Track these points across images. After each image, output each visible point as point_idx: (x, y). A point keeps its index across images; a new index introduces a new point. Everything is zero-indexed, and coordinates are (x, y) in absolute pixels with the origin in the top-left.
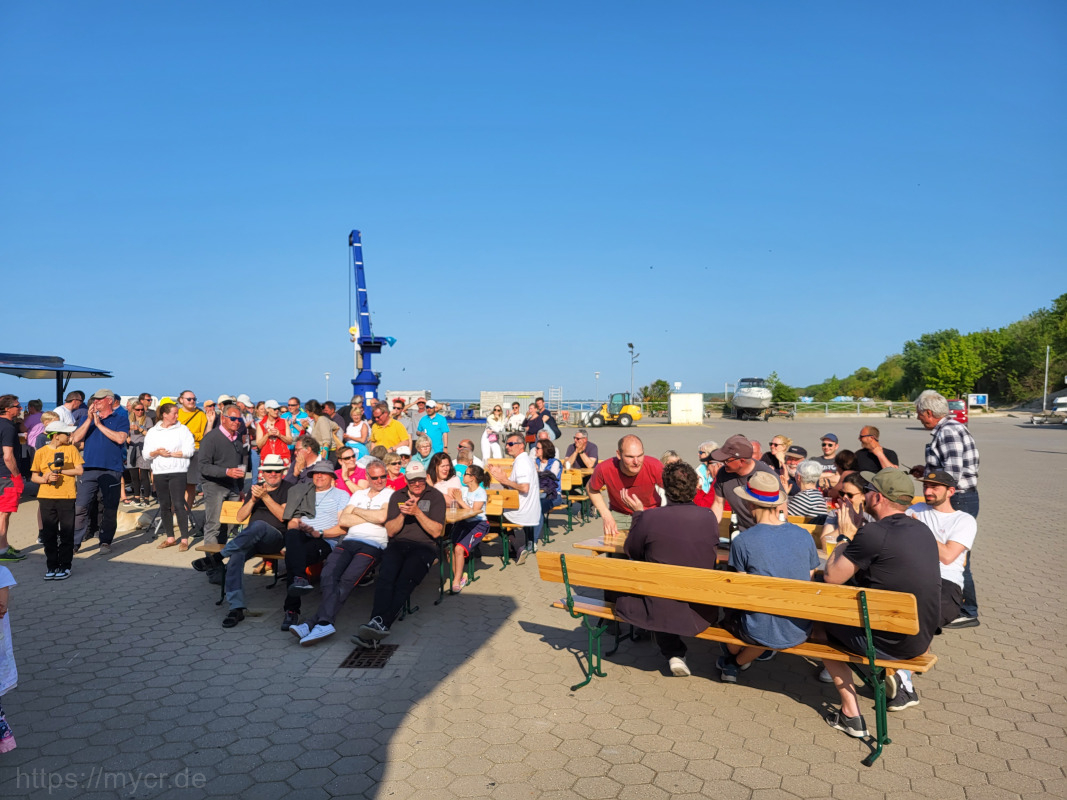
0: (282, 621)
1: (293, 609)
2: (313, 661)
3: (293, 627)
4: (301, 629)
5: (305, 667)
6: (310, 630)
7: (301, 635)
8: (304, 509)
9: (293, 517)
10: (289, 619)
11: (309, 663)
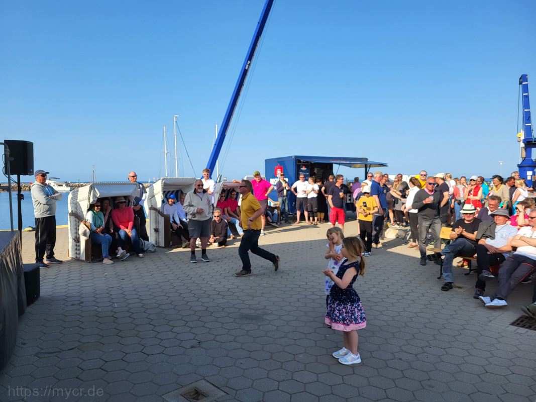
0: (474, 293)
1: (481, 287)
2: (493, 318)
3: (481, 297)
4: (486, 300)
5: (488, 320)
6: (492, 301)
7: (485, 302)
8: (488, 233)
9: (481, 238)
10: (478, 293)
11: (491, 318)
